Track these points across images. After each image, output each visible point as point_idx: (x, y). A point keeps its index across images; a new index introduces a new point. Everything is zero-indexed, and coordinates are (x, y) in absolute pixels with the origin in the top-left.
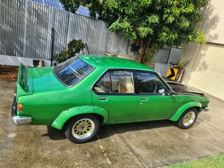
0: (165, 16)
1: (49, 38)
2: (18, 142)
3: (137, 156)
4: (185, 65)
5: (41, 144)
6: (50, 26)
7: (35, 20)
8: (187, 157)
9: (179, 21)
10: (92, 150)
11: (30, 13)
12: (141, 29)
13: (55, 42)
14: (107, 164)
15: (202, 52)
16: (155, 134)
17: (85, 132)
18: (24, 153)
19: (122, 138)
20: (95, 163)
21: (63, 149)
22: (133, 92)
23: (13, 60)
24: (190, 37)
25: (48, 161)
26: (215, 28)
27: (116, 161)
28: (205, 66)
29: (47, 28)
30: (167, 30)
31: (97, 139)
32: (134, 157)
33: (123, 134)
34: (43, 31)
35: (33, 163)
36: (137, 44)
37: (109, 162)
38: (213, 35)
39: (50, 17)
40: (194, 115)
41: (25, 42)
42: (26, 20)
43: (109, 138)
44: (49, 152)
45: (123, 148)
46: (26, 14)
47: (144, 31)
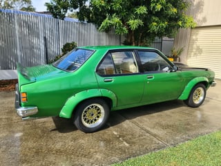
0: (152, 5)
1: (43, 47)
2: (26, 140)
3: (155, 136)
4: (180, 54)
5: (50, 138)
6: (42, 35)
7: (26, 31)
8: (207, 131)
9: (167, 8)
10: (106, 136)
11: (20, 26)
12: (131, 22)
13: (49, 50)
14: (125, 147)
15: (194, 37)
16: (167, 115)
17: (95, 120)
18: (34, 148)
19: (135, 123)
20: (112, 148)
21: (75, 139)
22: (138, 72)
23: (9, 73)
24: (180, 23)
25: (61, 152)
26: (202, 11)
27: (134, 143)
28: (199, 50)
29: (39, 38)
30: (157, 19)
31: (109, 127)
32: (152, 137)
33: (135, 120)
34: (35, 41)
35: (45, 156)
36: (129, 41)
37: (127, 145)
38: (201, 19)
39: (41, 26)
40: (202, 91)
41: (19, 53)
42: (17, 32)
43: (120, 124)
44: (61, 144)
45: (138, 131)
46: (17, 27)
47: (134, 23)
